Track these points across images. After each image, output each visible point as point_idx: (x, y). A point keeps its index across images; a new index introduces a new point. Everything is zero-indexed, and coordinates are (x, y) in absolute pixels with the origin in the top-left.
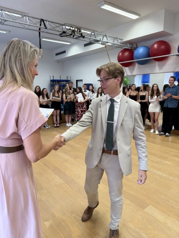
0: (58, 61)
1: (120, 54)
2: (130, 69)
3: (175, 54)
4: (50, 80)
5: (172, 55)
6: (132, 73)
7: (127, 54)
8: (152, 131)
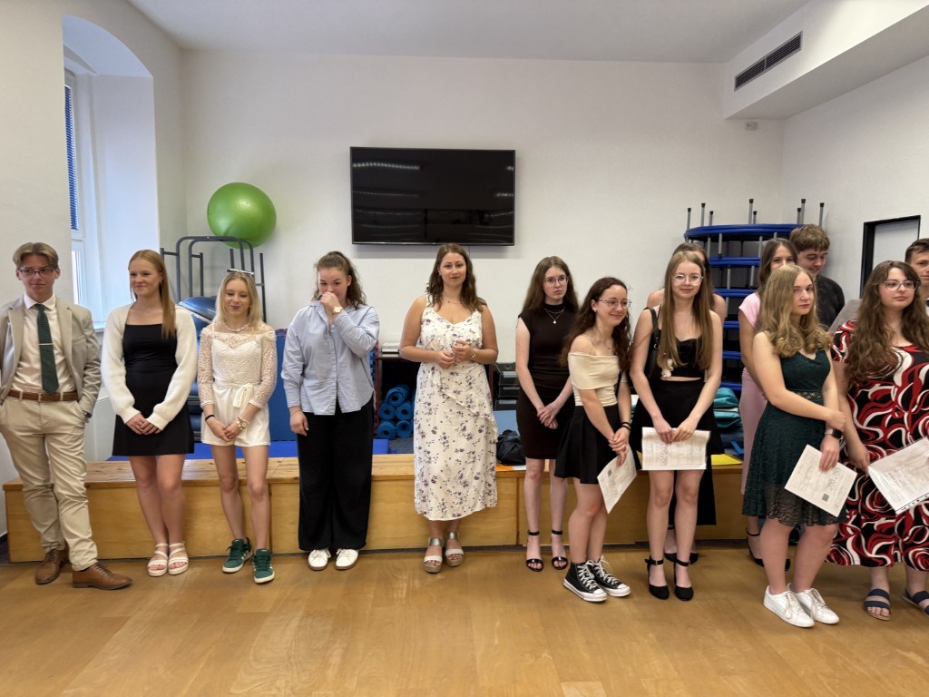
0: (751, 121)
4: (684, 230)
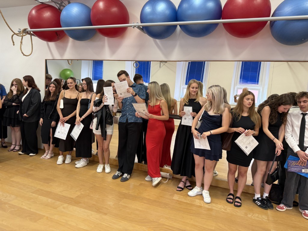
1: (34, 12)
2: (58, 47)
3: (135, 24)
5: (131, 26)
6: (62, 54)
7: (47, 14)
8: (100, 169)
